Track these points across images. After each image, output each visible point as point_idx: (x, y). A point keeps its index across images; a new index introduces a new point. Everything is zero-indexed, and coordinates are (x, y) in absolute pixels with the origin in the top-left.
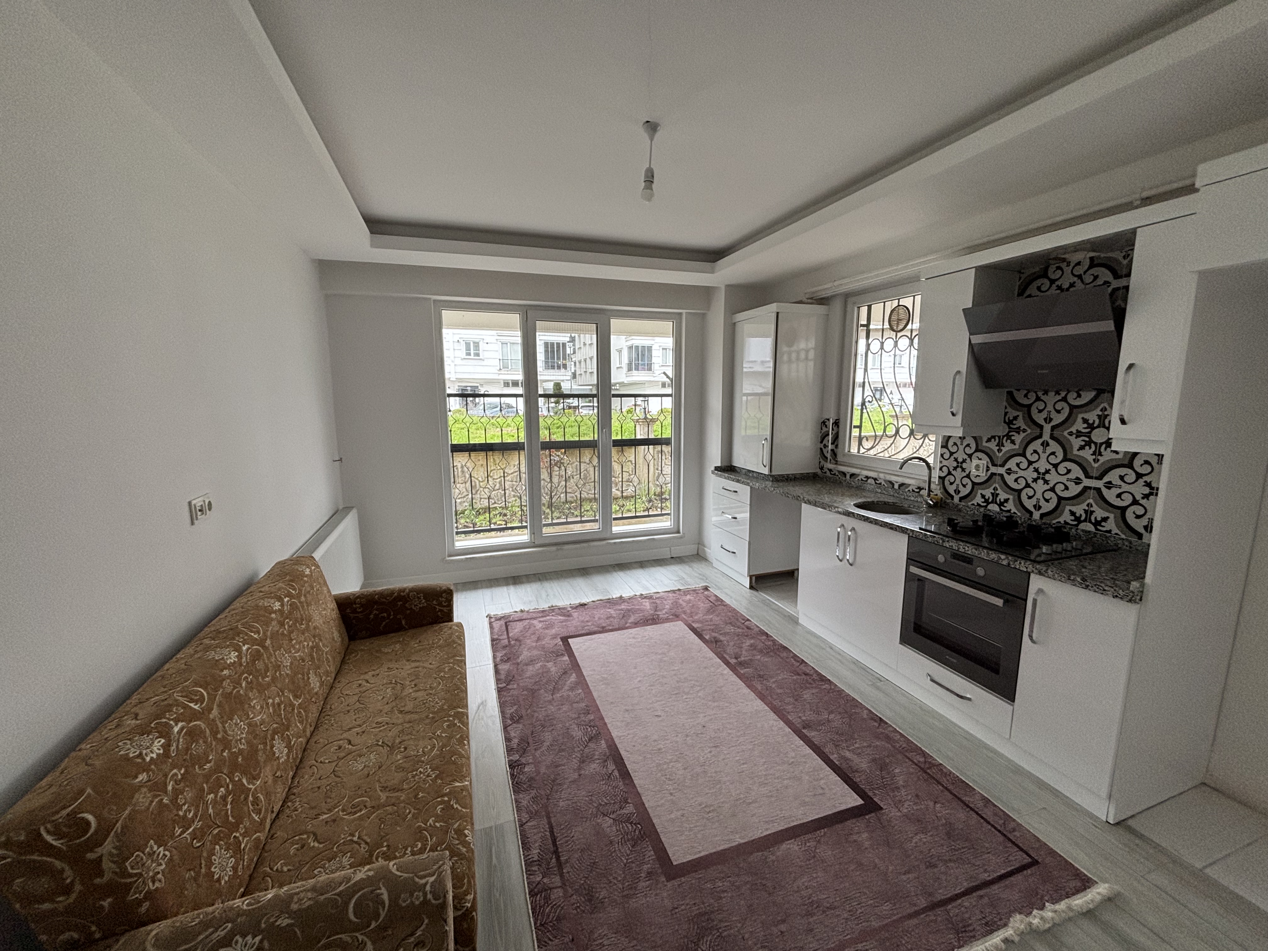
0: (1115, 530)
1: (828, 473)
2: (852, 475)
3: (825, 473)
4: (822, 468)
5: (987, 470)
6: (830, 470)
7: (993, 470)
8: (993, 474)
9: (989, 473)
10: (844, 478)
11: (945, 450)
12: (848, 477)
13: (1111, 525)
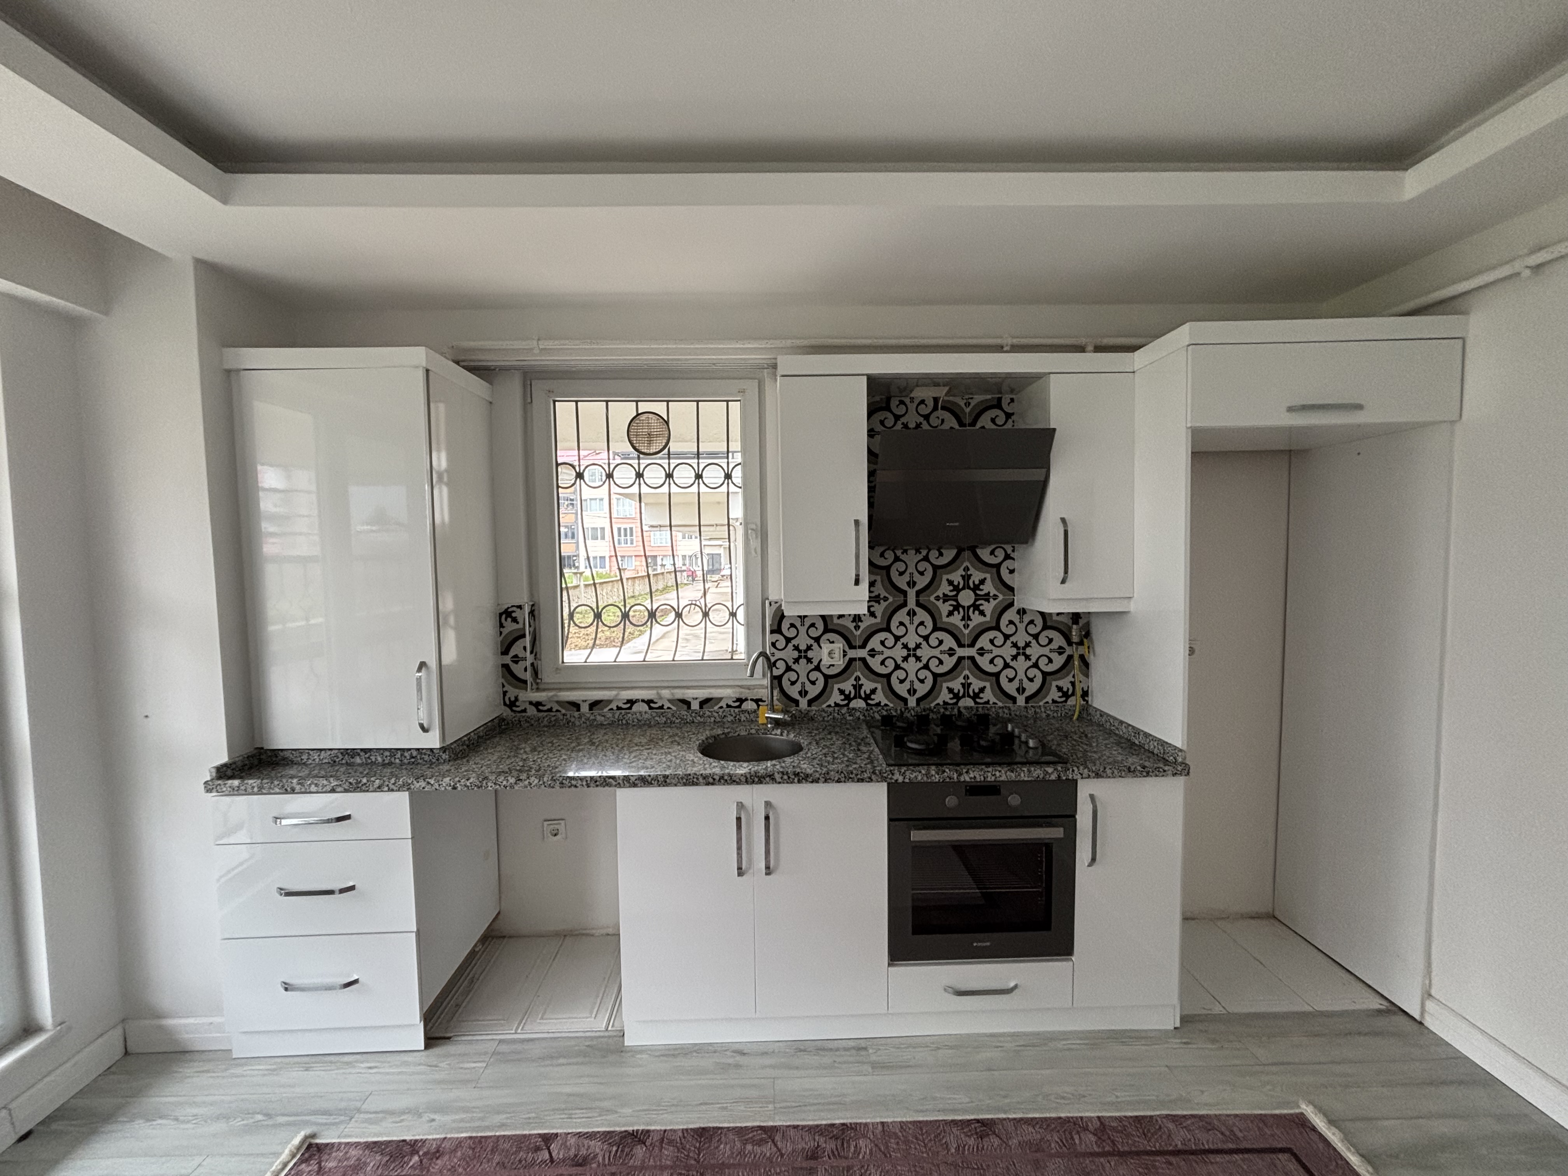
0: (993, 700)
1: (532, 711)
2: (594, 705)
3: (525, 711)
4: (512, 704)
5: (844, 656)
6: (537, 705)
7: (852, 654)
8: (852, 660)
9: (847, 658)
10: (576, 714)
11: (777, 636)
12: (585, 708)
13: (988, 695)
